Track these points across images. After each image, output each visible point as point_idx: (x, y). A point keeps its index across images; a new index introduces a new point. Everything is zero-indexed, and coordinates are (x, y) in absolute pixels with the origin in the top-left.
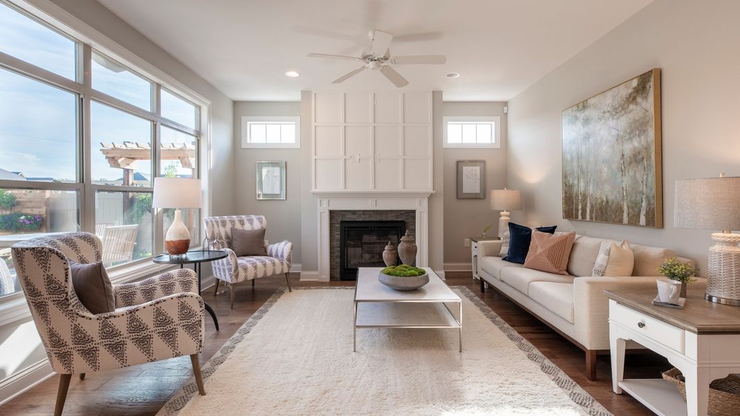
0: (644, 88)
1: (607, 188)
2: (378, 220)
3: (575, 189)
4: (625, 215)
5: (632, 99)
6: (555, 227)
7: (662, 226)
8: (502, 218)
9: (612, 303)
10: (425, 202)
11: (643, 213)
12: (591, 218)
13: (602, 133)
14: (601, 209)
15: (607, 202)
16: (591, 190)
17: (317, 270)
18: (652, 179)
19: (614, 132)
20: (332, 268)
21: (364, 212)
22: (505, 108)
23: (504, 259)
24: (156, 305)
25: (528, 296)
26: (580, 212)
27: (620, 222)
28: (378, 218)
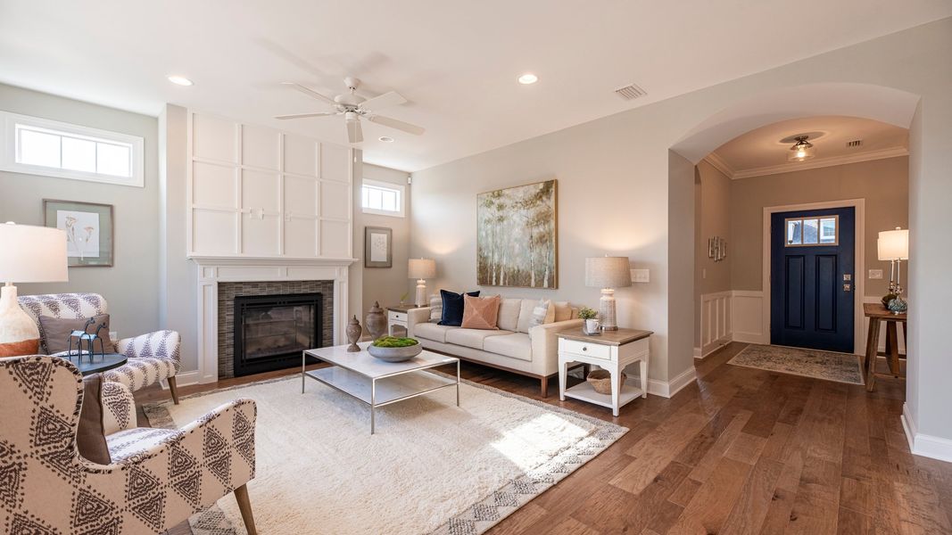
0: (548, 191)
1: (519, 260)
2: (288, 293)
3: (490, 261)
4: (533, 280)
5: (539, 196)
6: (479, 292)
7: (557, 288)
8: (419, 286)
9: (561, 340)
10: (345, 271)
11: (546, 278)
12: (504, 283)
13: (514, 218)
14: (513, 276)
15: (519, 271)
16: (504, 261)
17: (196, 368)
18: (553, 255)
19: (525, 219)
20: (221, 362)
21: (270, 284)
22: (409, 179)
23: (439, 324)
24: (208, 425)
25: (483, 350)
26: (494, 279)
27: (529, 285)
28: (288, 291)
